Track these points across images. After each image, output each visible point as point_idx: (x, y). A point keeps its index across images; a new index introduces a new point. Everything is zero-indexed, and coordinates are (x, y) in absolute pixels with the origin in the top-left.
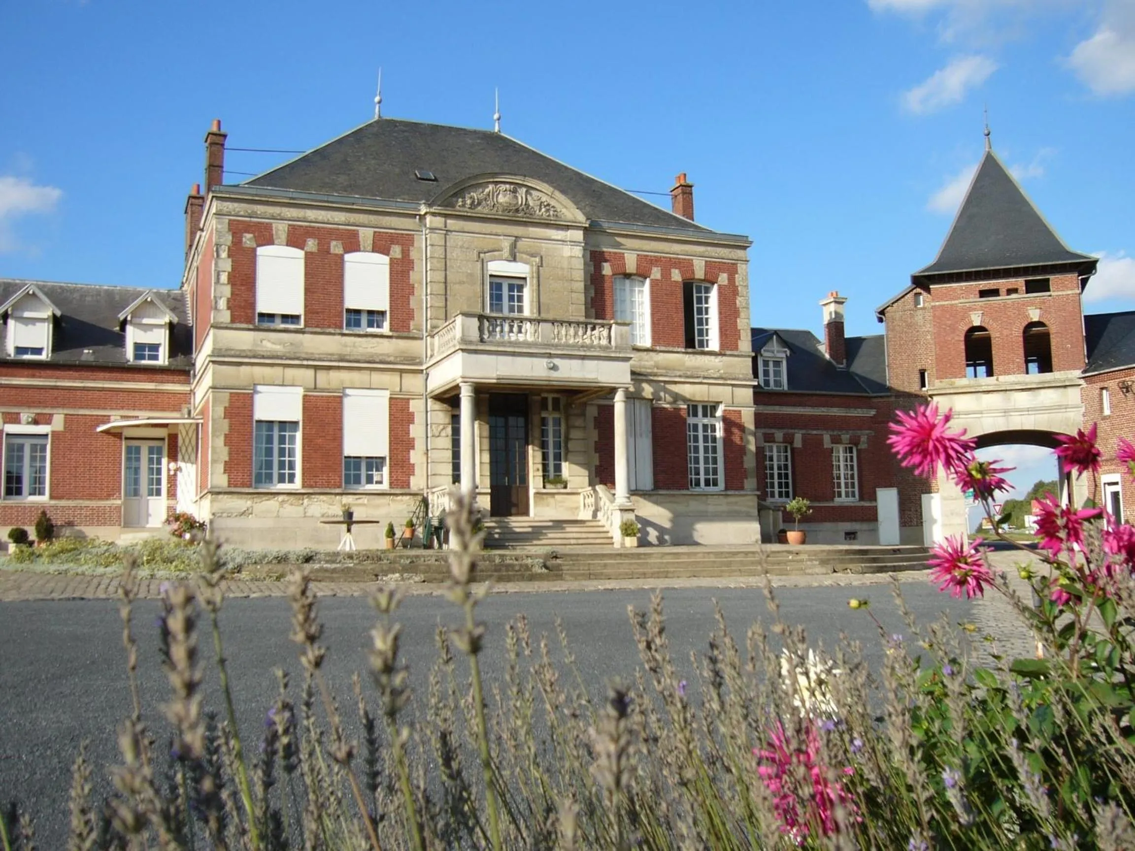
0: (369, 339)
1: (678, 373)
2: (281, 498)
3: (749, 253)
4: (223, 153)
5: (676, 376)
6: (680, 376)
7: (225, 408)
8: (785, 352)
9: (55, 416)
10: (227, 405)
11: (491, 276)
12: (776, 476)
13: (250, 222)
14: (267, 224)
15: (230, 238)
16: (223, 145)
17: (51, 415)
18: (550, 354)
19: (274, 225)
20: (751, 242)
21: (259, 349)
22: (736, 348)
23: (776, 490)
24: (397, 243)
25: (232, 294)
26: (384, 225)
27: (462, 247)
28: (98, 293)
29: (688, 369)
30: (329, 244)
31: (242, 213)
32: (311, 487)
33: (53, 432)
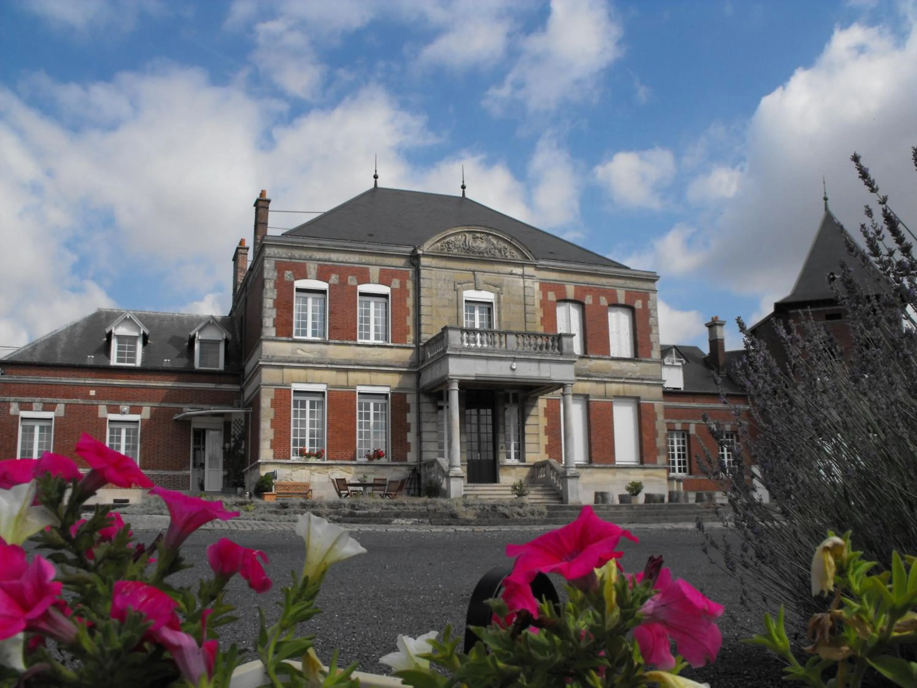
0: (376, 348)
1: (606, 375)
2: (313, 468)
3: (657, 285)
4: (268, 213)
5: (605, 377)
6: (608, 377)
7: (272, 399)
8: (681, 361)
9: (144, 408)
10: (273, 398)
11: (466, 301)
12: (676, 456)
13: (290, 262)
14: (302, 263)
15: (276, 274)
16: (268, 208)
17: (141, 407)
18: (515, 358)
19: (307, 265)
20: (659, 277)
21: (296, 356)
22: (650, 356)
23: (677, 467)
24: (396, 278)
25: (277, 315)
26: (387, 264)
27: (444, 280)
28: (172, 319)
29: (614, 371)
30: (347, 277)
31: (284, 256)
32: (334, 459)
33: (142, 420)
